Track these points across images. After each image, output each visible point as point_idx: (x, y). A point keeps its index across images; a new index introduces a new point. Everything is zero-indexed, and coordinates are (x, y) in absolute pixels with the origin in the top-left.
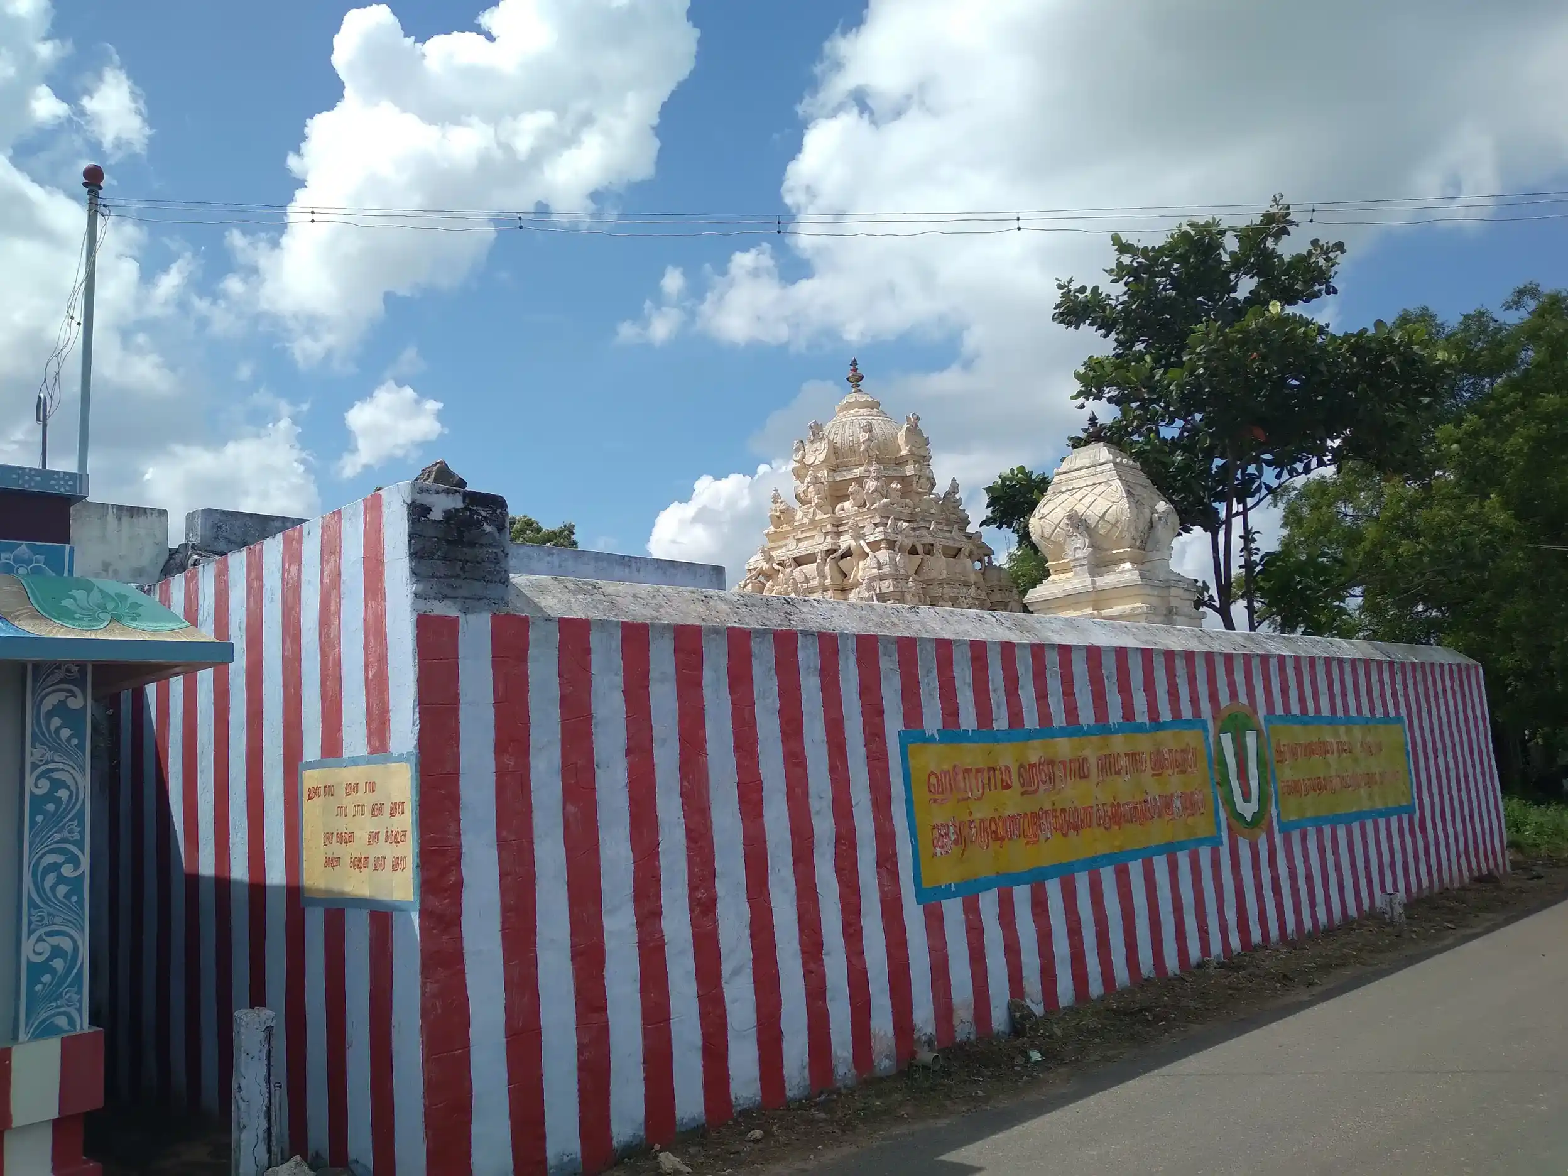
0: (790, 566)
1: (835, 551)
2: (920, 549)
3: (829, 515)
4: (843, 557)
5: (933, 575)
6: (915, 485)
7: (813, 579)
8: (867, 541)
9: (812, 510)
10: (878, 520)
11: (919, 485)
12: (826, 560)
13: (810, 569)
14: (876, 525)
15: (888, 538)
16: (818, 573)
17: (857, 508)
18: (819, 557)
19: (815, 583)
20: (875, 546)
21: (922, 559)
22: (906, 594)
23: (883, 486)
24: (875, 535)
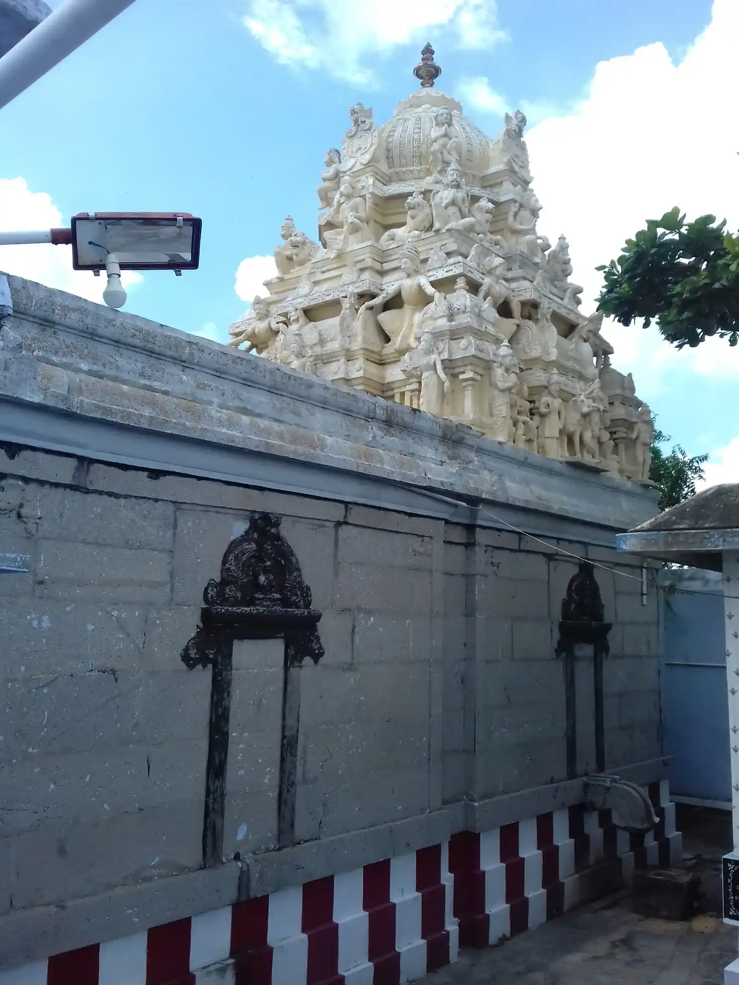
0: (297, 320)
1: (373, 296)
2: (516, 309)
3: (369, 243)
4: (387, 306)
5: (536, 352)
6: (511, 218)
7: (332, 340)
8: (432, 279)
9: (342, 237)
10: (452, 247)
11: (518, 218)
12: (357, 310)
13: (330, 324)
14: (449, 254)
15: (469, 274)
16: (341, 330)
17: (416, 232)
18: (346, 304)
19: (334, 346)
20: (444, 285)
21: (518, 326)
22: (495, 365)
23: (464, 200)
24: (446, 269)
